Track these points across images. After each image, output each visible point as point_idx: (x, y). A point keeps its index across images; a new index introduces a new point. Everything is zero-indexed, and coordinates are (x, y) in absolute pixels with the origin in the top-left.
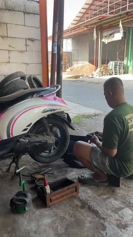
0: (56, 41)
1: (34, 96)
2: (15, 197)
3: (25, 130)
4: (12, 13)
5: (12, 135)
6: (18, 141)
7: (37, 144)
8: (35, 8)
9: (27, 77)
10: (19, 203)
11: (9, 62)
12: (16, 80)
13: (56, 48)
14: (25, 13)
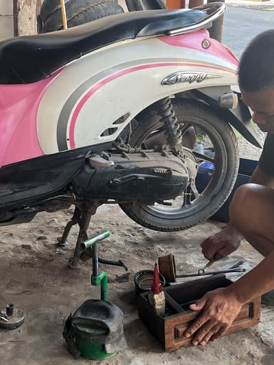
1: (142, 32)
2: (79, 315)
5: (72, 144)
6: (87, 161)
7: (141, 176)
10: (87, 330)
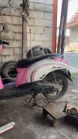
0: (62, 27)
1: (48, 58)
3: (41, 78)
4: (38, 12)
5: (33, 80)
6: (36, 84)
7: (48, 88)
8: (51, 9)
9: (43, 49)
11: (34, 40)
12: (37, 50)
13: (61, 32)
14: (45, 12)
